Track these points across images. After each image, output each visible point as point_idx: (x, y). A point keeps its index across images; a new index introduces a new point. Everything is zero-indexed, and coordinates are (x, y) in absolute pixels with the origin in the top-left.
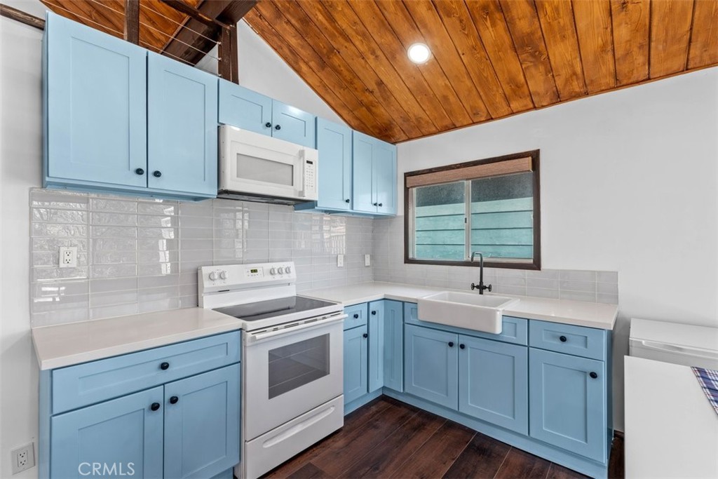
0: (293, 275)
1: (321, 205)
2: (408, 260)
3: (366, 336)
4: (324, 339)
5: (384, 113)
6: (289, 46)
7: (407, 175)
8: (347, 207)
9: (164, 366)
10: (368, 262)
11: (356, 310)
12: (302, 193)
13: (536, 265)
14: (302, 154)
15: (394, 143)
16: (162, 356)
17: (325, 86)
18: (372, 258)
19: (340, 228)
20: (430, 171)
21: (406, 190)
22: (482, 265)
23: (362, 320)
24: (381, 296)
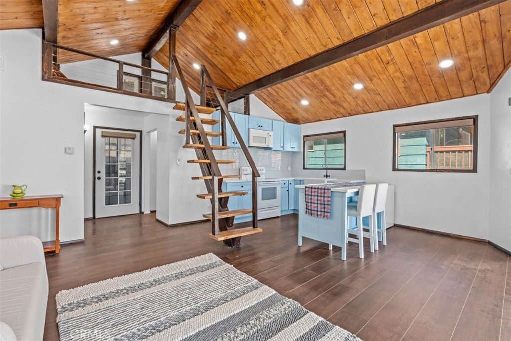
0: (264, 171)
1: (274, 149)
2: (304, 168)
3: (288, 191)
4: (275, 189)
5: (295, 115)
6: (264, 98)
7: (305, 136)
8: (282, 149)
9: (242, 187)
10: (290, 169)
11: (285, 182)
12: (269, 146)
13: (344, 169)
14: (269, 134)
15: (300, 124)
16: (242, 184)
17: (275, 108)
18: (291, 168)
19: (279, 156)
20: (313, 136)
21: (304, 142)
22: (327, 169)
23: (287, 185)
24: (293, 179)
